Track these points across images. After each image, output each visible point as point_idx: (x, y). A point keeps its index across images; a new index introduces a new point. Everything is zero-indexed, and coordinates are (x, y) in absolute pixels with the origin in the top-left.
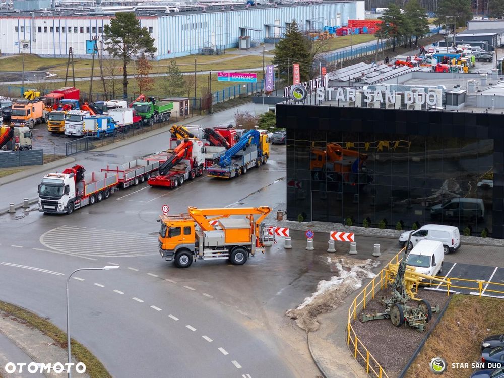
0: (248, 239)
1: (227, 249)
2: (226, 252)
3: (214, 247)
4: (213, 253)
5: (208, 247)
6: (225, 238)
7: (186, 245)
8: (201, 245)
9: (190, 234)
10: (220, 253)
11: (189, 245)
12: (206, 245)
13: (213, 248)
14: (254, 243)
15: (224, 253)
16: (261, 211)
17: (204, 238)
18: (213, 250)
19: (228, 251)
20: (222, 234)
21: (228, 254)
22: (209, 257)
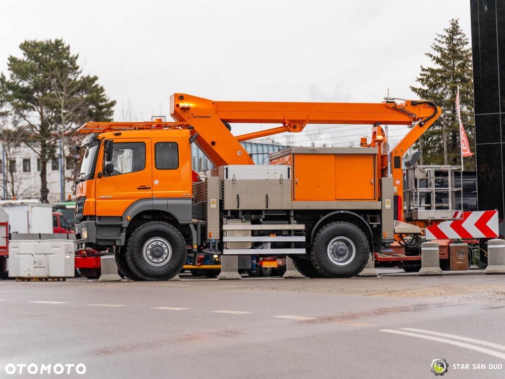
0: (369, 192)
1: (299, 222)
2: (298, 233)
3: (258, 212)
4: (254, 233)
5: (235, 215)
6: (294, 183)
7: (165, 202)
8: (213, 205)
9: (175, 166)
10: (279, 233)
11: (170, 202)
12: (229, 205)
13: (254, 216)
14: (388, 205)
15: (289, 233)
16: (409, 114)
17: (222, 182)
18: (254, 222)
19: (302, 227)
20: (280, 171)
21: (302, 239)
22: (242, 245)
